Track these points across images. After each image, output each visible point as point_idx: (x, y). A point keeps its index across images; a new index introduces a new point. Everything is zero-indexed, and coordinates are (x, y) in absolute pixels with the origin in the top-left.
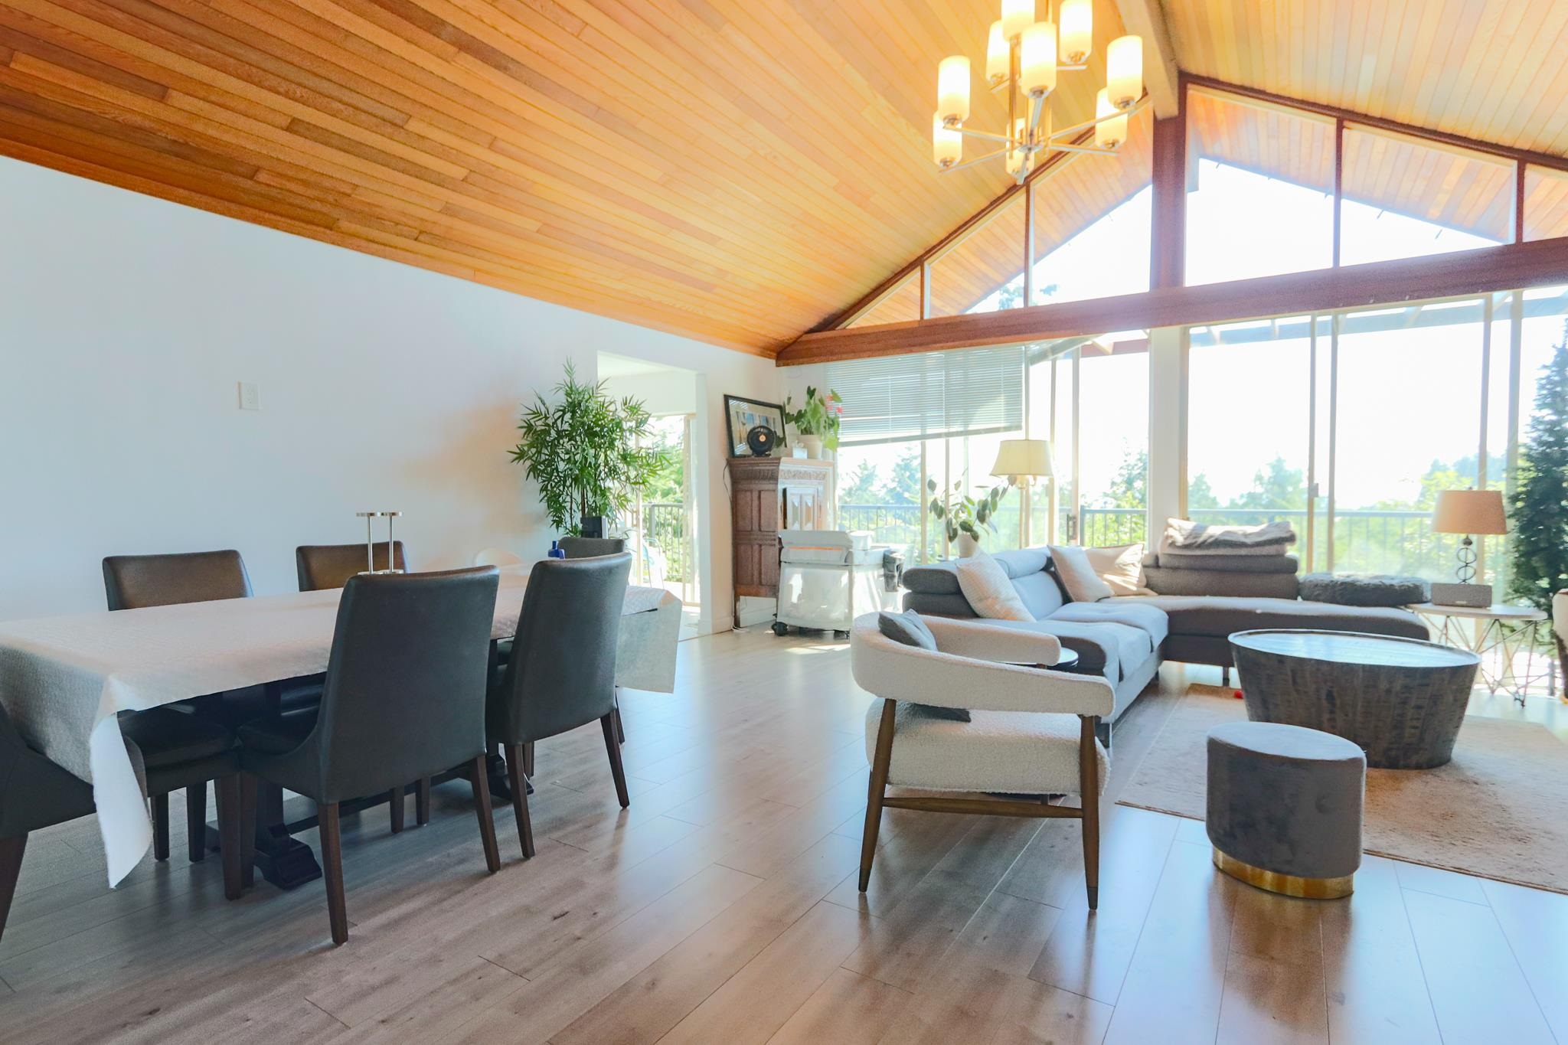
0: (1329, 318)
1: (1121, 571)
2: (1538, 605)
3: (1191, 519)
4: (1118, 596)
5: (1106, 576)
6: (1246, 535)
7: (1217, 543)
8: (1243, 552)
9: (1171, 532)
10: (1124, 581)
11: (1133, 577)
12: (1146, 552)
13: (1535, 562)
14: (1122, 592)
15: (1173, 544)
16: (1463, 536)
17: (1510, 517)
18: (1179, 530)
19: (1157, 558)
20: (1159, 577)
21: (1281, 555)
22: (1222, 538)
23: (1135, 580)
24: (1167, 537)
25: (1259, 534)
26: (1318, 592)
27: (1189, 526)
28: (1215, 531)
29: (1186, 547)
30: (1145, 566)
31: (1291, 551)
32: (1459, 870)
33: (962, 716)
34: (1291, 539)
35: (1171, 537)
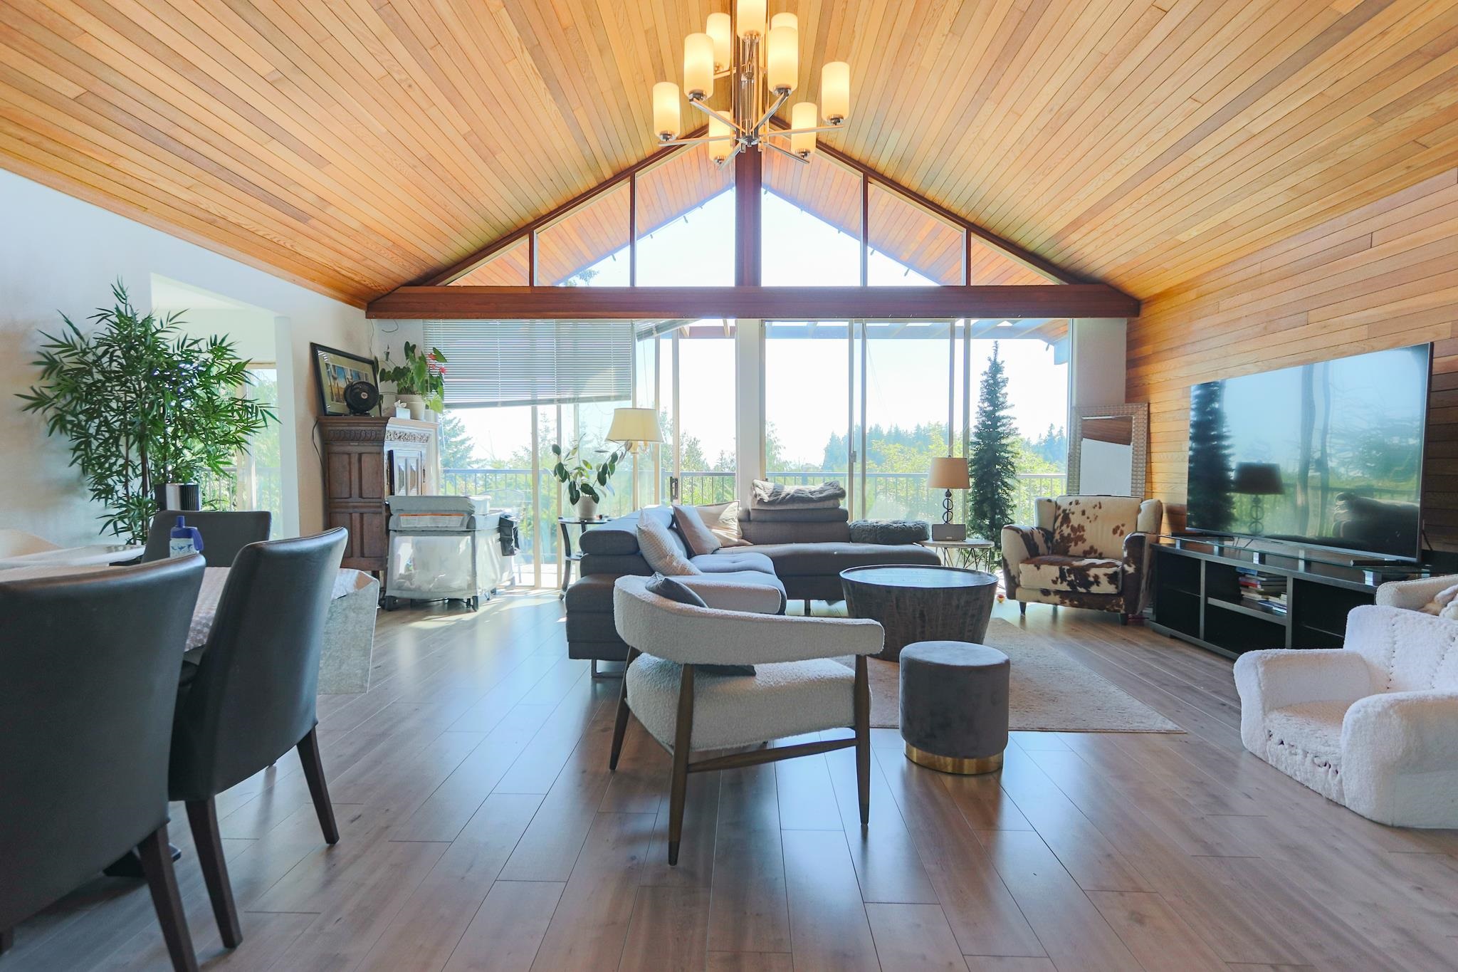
0: (846, 324)
1: (724, 526)
2: (987, 538)
3: (769, 480)
4: (724, 547)
5: (713, 530)
6: (811, 493)
7: (793, 499)
8: (812, 506)
9: (758, 491)
10: (727, 534)
11: (733, 531)
12: (740, 508)
13: (986, 507)
14: (727, 544)
15: (761, 501)
16: (946, 490)
17: (971, 476)
18: (765, 490)
19: (748, 513)
20: (752, 529)
21: (836, 508)
22: (796, 495)
23: (735, 533)
24: (756, 496)
25: (821, 492)
26: (864, 536)
27: (770, 486)
28: (790, 488)
29: (770, 503)
30: (740, 521)
31: (844, 504)
32: (1042, 730)
33: (749, 672)
34: (842, 495)
35: (760, 495)
